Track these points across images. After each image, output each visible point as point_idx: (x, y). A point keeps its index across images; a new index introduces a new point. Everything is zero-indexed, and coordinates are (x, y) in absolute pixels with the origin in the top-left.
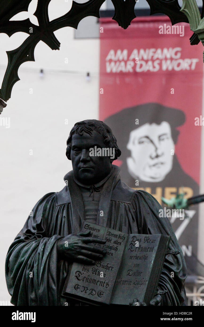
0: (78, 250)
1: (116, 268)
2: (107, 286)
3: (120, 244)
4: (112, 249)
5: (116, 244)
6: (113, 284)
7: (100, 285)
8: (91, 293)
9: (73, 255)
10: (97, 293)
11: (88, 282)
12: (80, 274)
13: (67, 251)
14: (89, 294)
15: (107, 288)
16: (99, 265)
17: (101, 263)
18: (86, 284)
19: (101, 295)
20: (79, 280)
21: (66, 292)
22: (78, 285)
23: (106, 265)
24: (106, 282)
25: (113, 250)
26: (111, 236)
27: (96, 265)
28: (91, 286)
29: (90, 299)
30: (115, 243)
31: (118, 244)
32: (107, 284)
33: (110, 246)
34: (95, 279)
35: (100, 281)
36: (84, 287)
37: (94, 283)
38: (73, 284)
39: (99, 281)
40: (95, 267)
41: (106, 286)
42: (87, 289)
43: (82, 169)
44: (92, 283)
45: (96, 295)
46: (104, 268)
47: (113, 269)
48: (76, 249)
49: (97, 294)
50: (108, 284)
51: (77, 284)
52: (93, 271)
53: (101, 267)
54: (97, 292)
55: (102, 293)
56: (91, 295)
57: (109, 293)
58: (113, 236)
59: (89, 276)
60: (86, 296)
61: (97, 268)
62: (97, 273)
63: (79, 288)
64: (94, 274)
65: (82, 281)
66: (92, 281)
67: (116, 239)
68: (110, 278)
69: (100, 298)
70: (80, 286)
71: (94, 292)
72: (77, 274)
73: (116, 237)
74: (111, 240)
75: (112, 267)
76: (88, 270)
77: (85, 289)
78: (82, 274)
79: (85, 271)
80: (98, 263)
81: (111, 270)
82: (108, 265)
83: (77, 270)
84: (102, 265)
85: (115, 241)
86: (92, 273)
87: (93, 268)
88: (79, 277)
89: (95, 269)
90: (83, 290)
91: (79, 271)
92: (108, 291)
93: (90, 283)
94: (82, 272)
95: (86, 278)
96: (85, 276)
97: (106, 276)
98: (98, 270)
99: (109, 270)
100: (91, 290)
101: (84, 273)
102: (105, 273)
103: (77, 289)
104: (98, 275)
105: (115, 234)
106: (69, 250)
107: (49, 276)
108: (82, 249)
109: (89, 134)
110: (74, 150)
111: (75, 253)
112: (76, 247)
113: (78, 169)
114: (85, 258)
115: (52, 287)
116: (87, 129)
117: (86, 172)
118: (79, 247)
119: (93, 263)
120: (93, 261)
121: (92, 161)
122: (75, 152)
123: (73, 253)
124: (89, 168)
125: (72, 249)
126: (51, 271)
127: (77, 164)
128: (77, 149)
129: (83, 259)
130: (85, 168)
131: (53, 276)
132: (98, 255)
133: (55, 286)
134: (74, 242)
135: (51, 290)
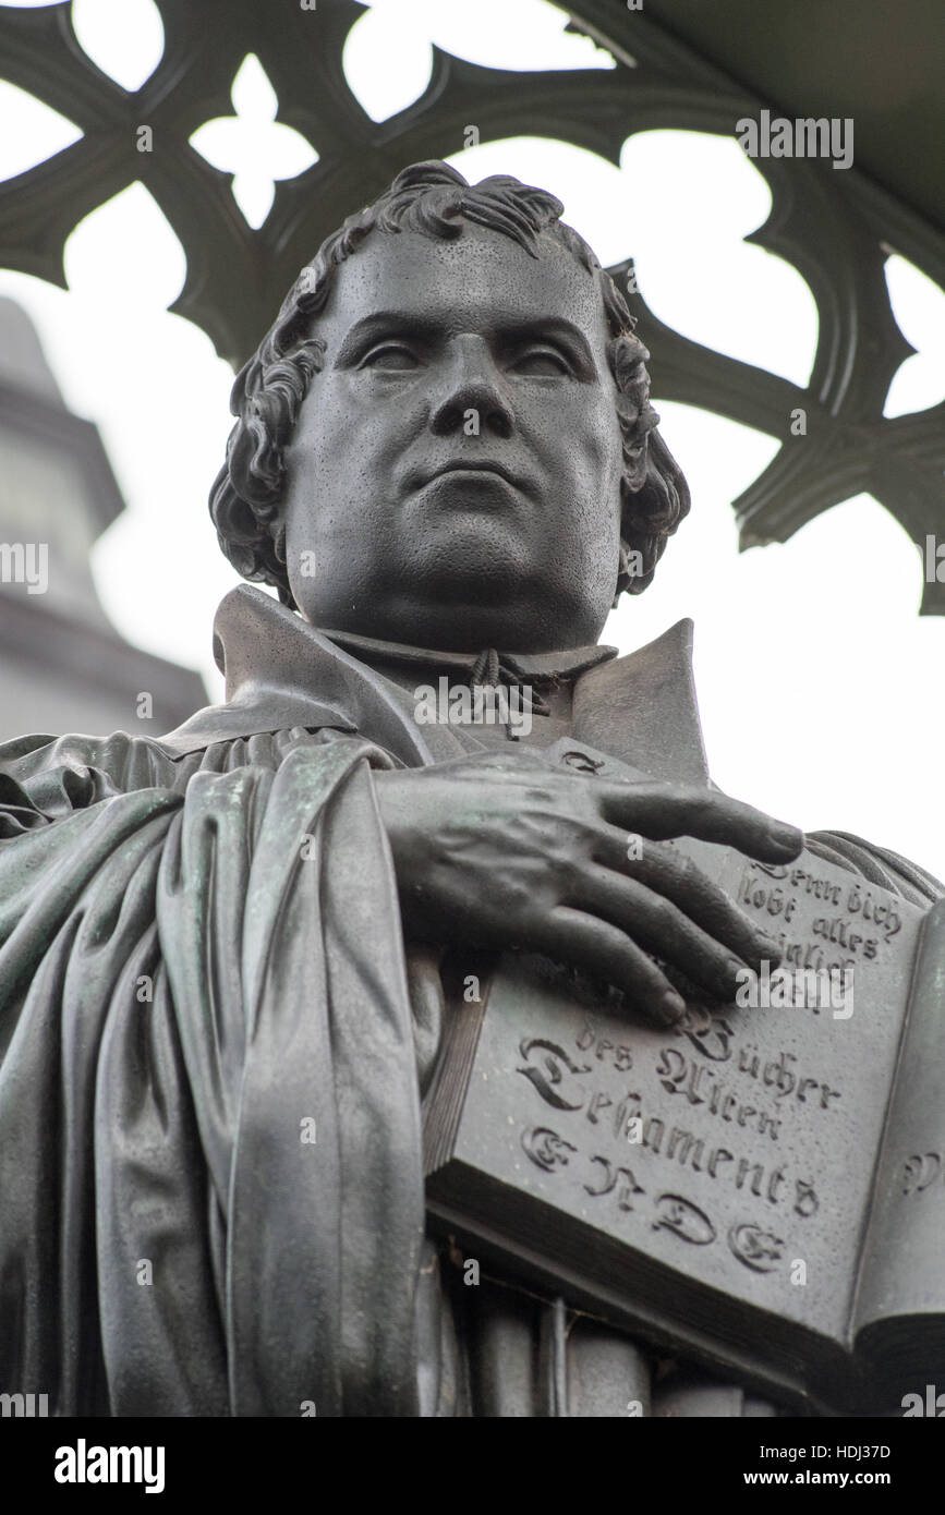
0: (563, 854)
1: (861, 1105)
2: (807, 1206)
3: (871, 953)
5: (838, 944)
6: (858, 1204)
7: (740, 1185)
8: (672, 1226)
9: (518, 886)
10: (722, 1237)
12: (563, 1064)
13: (457, 848)
14: (656, 1228)
15: (810, 1220)
16: (713, 1045)
17: (731, 1033)
18: (621, 1152)
19: (758, 1256)
20: (555, 1101)
21: (459, 1154)
22: (555, 1137)
23: (775, 1057)
24: (791, 1176)
26: (787, 880)
27: (685, 1037)
28: (663, 1175)
29: (671, 1264)
30: (825, 936)
31: (853, 949)
32: (806, 1191)
33: (789, 940)
34: (697, 1135)
35: (737, 1156)
36: (604, 1162)
37: (689, 1161)
38: (512, 1119)
39: (730, 1157)
40: (686, 1047)
41: (800, 1199)
42: (638, 1190)
43: (439, 480)
44: (671, 1155)
45: (719, 1252)
46: (761, 1079)
47: (833, 1102)
48: (549, 842)
49: (731, 1245)
50: (811, 1194)
51: (548, 1127)
52: (673, 1075)
53: (729, 1061)
54: (720, 1227)
55: (769, 1245)
56: (679, 1241)
57: (834, 1261)
58: (800, 882)
59: (636, 1097)
60: (635, 1230)
61: (701, 1061)
62: (700, 1094)
63: (565, 1162)
64: (682, 1099)
65: (579, 1117)
66: (665, 1140)
67: (830, 913)
68: (817, 1155)
69: (753, 1277)
70: (574, 1149)
71: (691, 1223)
72: (537, 1059)
73: (826, 898)
74: (793, 908)
75: (825, 1088)
76: (623, 1052)
77: (615, 1181)
78: (575, 1070)
79: (599, 1056)
80: (700, 1026)
81: (824, 1106)
82: (790, 1066)
83: (533, 1034)
84: (743, 1055)
85: (822, 921)
86: (666, 1084)
87: (670, 1056)
88: (556, 1081)
89: (683, 1061)
90: (598, 1184)
91: (555, 1042)
92: (820, 1239)
93: (656, 1151)
94: (577, 1058)
95: (613, 1109)
96: (603, 1090)
97: (780, 1131)
98: (713, 1081)
99: (802, 1098)
100: (668, 1204)
101: (596, 1068)
102: (772, 1115)
103: (552, 1161)
104: (713, 1110)
105: (816, 877)
106: (480, 838)
107: (335, 969)
108: (598, 859)
109: (517, 240)
110: (363, 361)
111: (535, 879)
112: (549, 829)
113: (393, 493)
114: (616, 936)
115: (373, 1047)
116: (502, 206)
117: (472, 509)
118: (574, 834)
119: (669, 1009)
120: (671, 990)
121: (531, 441)
122: (368, 373)
123: (520, 874)
124: (506, 484)
125: (515, 835)
126: (350, 927)
127: (391, 453)
128: (392, 344)
129: (600, 939)
130: (476, 474)
131: (376, 960)
132: (719, 950)
133: (400, 1038)
134: (527, 789)
135: (361, 1068)
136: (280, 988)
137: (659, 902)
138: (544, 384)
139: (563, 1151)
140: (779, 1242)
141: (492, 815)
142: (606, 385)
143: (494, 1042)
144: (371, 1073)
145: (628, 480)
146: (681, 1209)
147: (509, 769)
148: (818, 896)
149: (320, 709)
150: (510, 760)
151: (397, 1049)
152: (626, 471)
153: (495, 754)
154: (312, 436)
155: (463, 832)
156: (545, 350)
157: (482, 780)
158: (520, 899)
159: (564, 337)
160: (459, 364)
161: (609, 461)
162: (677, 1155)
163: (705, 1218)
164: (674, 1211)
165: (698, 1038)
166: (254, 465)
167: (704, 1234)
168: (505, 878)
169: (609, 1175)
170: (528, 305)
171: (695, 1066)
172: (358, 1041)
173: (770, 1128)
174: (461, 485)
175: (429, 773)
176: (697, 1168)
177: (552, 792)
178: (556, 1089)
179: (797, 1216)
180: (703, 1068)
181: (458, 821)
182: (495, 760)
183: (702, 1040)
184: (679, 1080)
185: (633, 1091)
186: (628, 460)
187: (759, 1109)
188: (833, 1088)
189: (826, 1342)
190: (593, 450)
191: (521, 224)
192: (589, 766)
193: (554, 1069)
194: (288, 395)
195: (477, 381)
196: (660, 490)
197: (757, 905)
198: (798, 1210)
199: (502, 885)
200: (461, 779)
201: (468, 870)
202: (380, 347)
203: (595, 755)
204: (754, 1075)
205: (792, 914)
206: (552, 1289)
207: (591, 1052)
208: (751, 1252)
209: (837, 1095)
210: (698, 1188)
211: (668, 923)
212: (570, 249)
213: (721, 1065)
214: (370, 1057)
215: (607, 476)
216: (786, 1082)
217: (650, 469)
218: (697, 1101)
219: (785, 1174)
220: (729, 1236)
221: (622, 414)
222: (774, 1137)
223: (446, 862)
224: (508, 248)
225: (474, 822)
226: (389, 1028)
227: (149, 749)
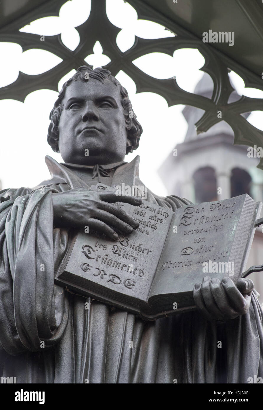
0: (91, 208)
1: (156, 253)
2: (141, 274)
3: (161, 222)
4: (147, 226)
5: (154, 221)
6: (153, 273)
7: (127, 271)
8: (112, 281)
9: (81, 215)
10: (122, 282)
11: (106, 263)
12: (91, 250)
13: (69, 208)
14: (108, 282)
15: (142, 277)
16: (125, 243)
17: (129, 241)
18: (102, 267)
19: (130, 285)
20: (88, 257)
21: (66, 270)
22: (88, 265)
23: (138, 245)
24: (139, 269)
25: (150, 227)
26: (145, 208)
27: (119, 242)
28: (111, 270)
29: (111, 288)
30: (152, 219)
31: (158, 221)
32: (142, 271)
33: (144, 221)
34: (119, 262)
35: (127, 266)
36: (98, 269)
37: (117, 267)
38: (79, 262)
39: (126, 266)
40: (119, 244)
42: (105, 274)
43: (84, 131)
44: (113, 267)
45: (122, 285)
46: (134, 249)
47: (150, 253)
48: (88, 205)
49: (124, 284)
50: (142, 272)
51: (86, 263)
52: (115, 250)
53: (128, 246)
54: (122, 280)
55: (132, 283)
56: (113, 284)
57: (146, 285)
58: (147, 208)
59: (107, 255)
60: (104, 283)
61: (122, 247)
62: (121, 254)
63: (90, 270)
64: (117, 255)
65: (94, 260)
66: (112, 263)
67: (153, 214)
68: (145, 264)
69: (128, 290)
70: (92, 267)
71: (116, 280)
72: (86, 249)
73: (153, 211)
74: (145, 214)
75: (148, 250)
76: (105, 246)
77: (100, 273)
78: (94, 251)
79: (100, 248)
80: (122, 240)
81: (148, 254)
82: (141, 246)
83: (85, 244)
84: (131, 245)
85: (151, 216)
86: (113, 252)
87: (115, 247)
88: (89, 254)
89: (118, 247)
90: (97, 273)
91: (90, 245)
92: (144, 281)
93: (110, 266)
94: (95, 248)
95: (102, 258)
96: (100, 255)
97: (137, 260)
98: (124, 251)
99: (143, 253)
100: (112, 276)
101: (99, 250)
102: (136, 257)
103: (87, 270)
104: (123, 257)
105: (151, 207)
106: (73, 206)
107: (38, 235)
108: (99, 208)
109: (100, 80)
110: (70, 107)
111: (85, 213)
112: (88, 203)
113: (75, 134)
114: (102, 223)
115: (44, 250)
116: (97, 74)
117: (91, 136)
118: (93, 203)
119: (115, 237)
120: (115, 233)
121: (103, 121)
122: (71, 110)
123: (82, 212)
124: (97, 131)
125: (81, 204)
126: (41, 226)
127: (75, 126)
128: (75, 104)
129: (98, 224)
130: (91, 129)
131: (46, 233)
132: (125, 224)
133: (50, 248)
134: (84, 195)
135: (42, 254)
136: (26, 240)
137: (111, 215)
138: (106, 109)
139: (90, 268)
140: (135, 282)
141: (76, 201)
142: (121, 108)
143: (77, 246)
144: (44, 256)
145: (127, 127)
146: (114, 277)
147: (81, 191)
148: (151, 211)
149: (61, 179)
150: (81, 189)
151: (49, 250)
152: (127, 126)
153: (78, 188)
154: (61, 124)
155: (70, 204)
156: (106, 103)
157: (74, 194)
158: (82, 217)
159: (110, 100)
160: (87, 107)
161: (121, 124)
162: (114, 266)
163: (119, 279)
164: (113, 278)
165: (122, 242)
166: (52, 130)
167: (119, 282)
168: (79, 213)
169: (99, 271)
170: (102, 93)
171: (120, 248)
172: (42, 249)
173: (135, 259)
174: (88, 132)
175: (64, 193)
176: (118, 269)
177: (89, 195)
178: (89, 255)
179: (139, 276)
180: (122, 248)
181: (69, 202)
182: (78, 189)
183: (123, 243)
184: (116, 251)
185: (106, 254)
186: (127, 123)
187: (133, 256)
188: (150, 250)
189: (143, 301)
190: (117, 122)
191: (101, 77)
192: (103, 188)
193: (89, 251)
194: (57, 115)
195: (90, 110)
196: (135, 129)
197: (137, 214)
198: (139, 275)
199: (78, 215)
200: (70, 194)
201: (71, 212)
202: (73, 105)
203: (105, 186)
204: (133, 249)
205: (145, 215)
206: (88, 295)
207: (98, 247)
208: (128, 285)
209: (151, 251)
210: (119, 273)
211: (113, 220)
212: (112, 81)
213: (126, 247)
214: (44, 252)
215: (121, 127)
216: (140, 250)
217: (132, 125)
218: (120, 255)
219: (137, 268)
220: (124, 282)
221: (125, 114)
222: (136, 261)
223: (67, 211)
224: (98, 82)
225: (72, 202)
226: (48, 246)
227: (27, 190)
